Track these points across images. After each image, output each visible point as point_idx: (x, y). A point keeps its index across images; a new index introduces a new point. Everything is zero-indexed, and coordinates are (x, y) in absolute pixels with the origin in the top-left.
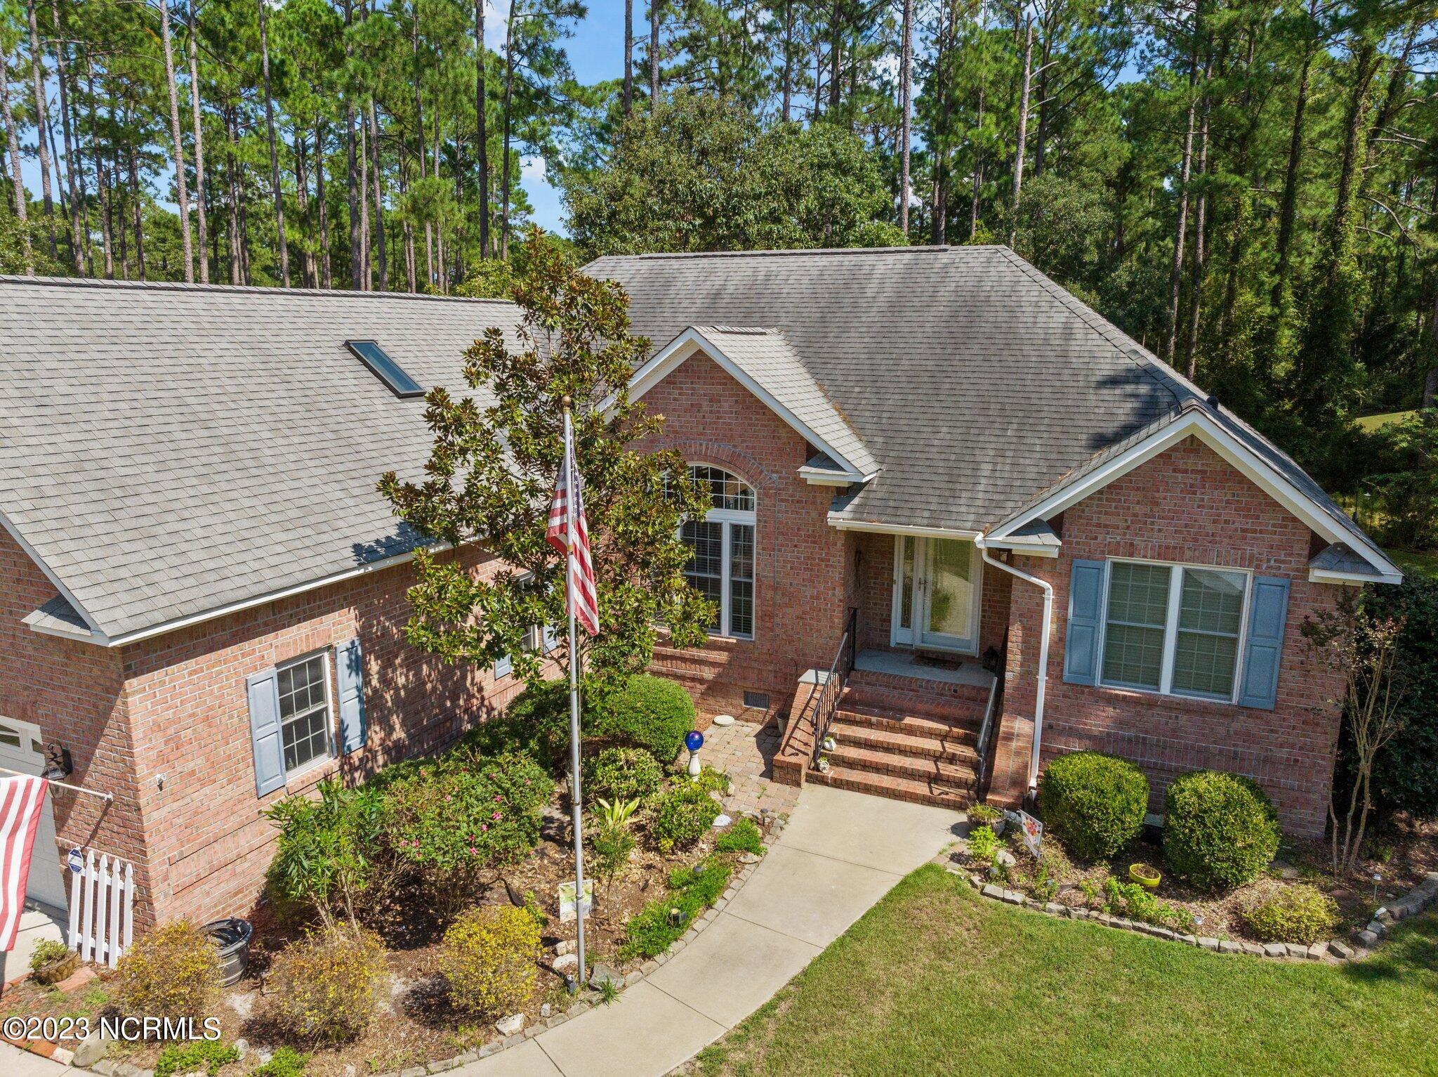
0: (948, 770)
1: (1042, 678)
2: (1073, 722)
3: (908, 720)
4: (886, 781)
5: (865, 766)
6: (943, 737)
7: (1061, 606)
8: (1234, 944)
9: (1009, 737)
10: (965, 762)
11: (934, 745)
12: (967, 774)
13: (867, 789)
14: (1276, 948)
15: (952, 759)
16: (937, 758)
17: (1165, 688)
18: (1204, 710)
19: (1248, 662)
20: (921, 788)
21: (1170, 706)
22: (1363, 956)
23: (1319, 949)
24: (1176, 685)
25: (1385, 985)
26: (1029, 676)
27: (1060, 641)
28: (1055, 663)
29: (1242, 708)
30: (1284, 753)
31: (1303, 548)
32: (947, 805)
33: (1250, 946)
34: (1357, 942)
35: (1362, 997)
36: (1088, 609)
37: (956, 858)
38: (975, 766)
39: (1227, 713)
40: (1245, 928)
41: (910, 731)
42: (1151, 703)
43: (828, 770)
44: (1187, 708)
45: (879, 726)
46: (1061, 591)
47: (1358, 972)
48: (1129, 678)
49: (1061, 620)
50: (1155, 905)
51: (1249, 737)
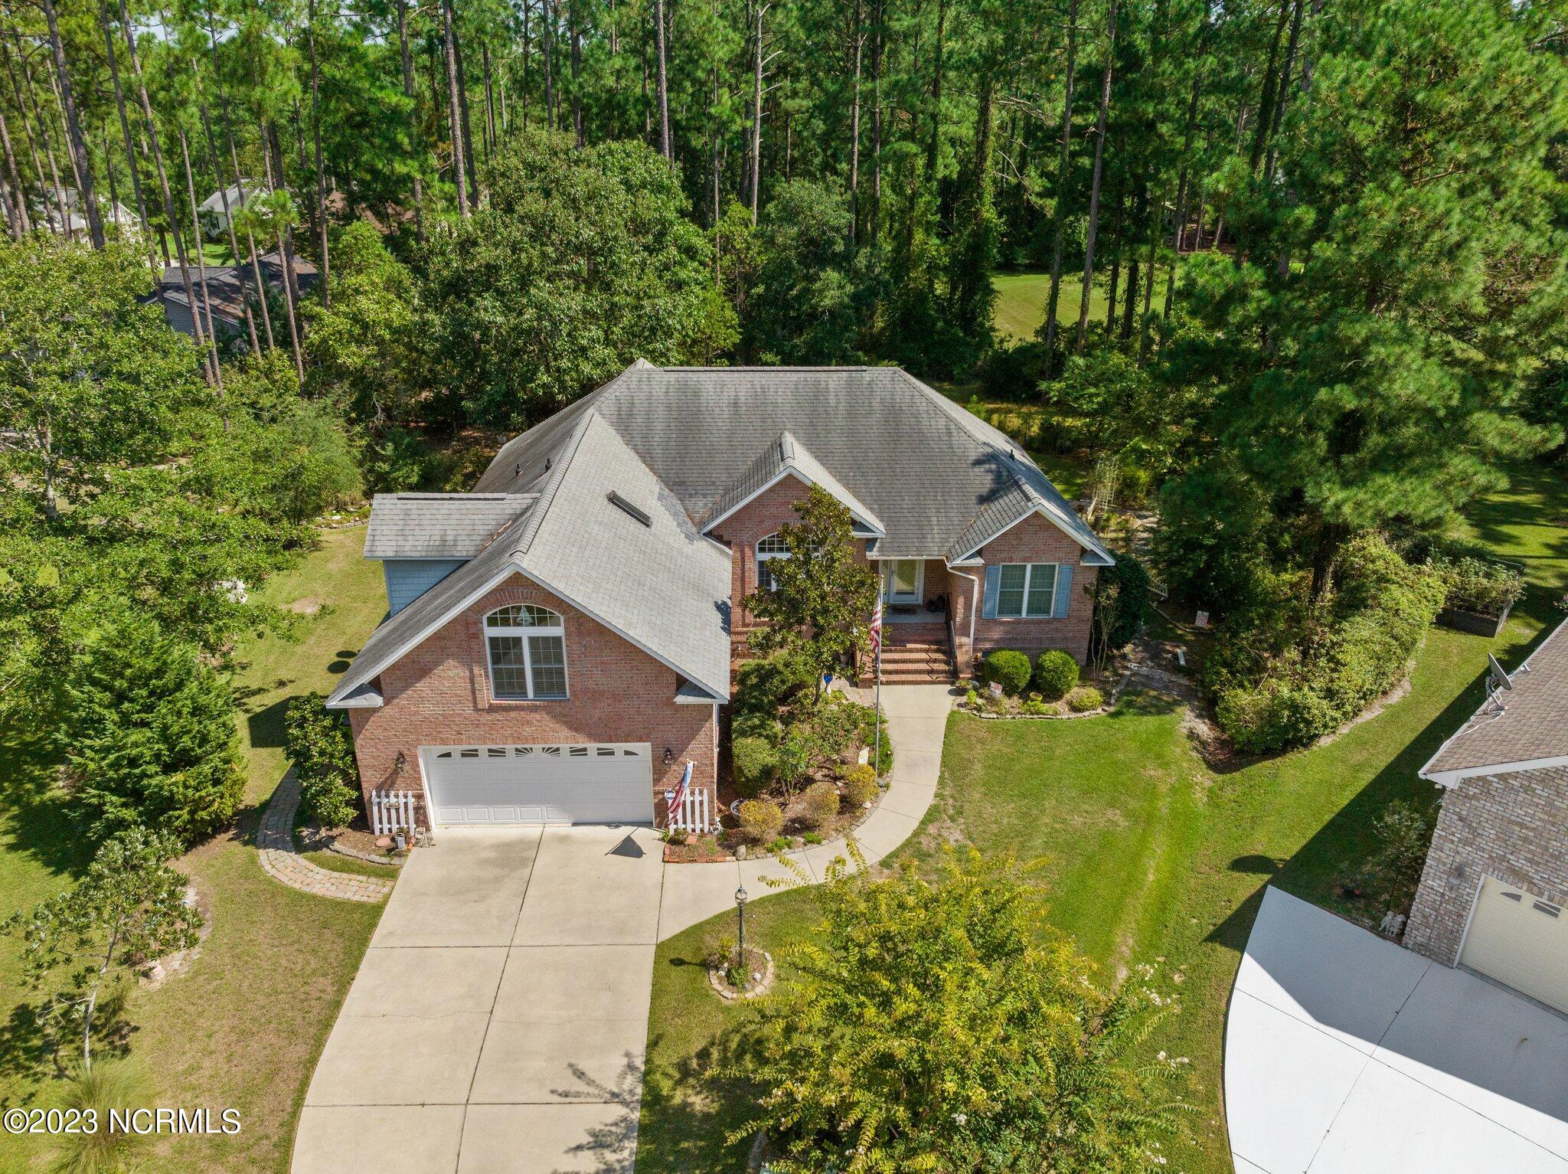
0: (936, 666)
1: (973, 618)
2: (986, 635)
3: (909, 646)
4: (910, 677)
5: (897, 672)
6: (927, 651)
7: (981, 586)
8: (1073, 715)
9: (961, 646)
10: (940, 661)
11: (924, 656)
12: (943, 667)
13: (903, 683)
14: (1086, 713)
15: (935, 661)
16: (927, 662)
17: (1024, 614)
18: (1040, 622)
19: (1057, 601)
20: (927, 678)
21: (1027, 622)
22: (1112, 709)
23: (1099, 710)
24: (1029, 612)
25: (1122, 718)
26: (967, 617)
27: (981, 601)
28: (979, 611)
29: (1054, 619)
30: (1070, 635)
31: (1078, 553)
32: (940, 683)
33: (1080, 715)
34: (1109, 704)
35: (1117, 723)
36: (993, 587)
37: (960, 705)
38: (947, 663)
39: (1048, 622)
40: (1075, 709)
41: (911, 651)
42: (1018, 622)
43: (882, 678)
44: (1033, 622)
45: (896, 651)
46: (982, 581)
47: (1114, 715)
48: (1010, 612)
49: (981, 593)
50: (1044, 707)
51: (1057, 630)
